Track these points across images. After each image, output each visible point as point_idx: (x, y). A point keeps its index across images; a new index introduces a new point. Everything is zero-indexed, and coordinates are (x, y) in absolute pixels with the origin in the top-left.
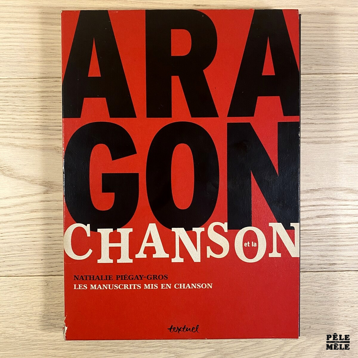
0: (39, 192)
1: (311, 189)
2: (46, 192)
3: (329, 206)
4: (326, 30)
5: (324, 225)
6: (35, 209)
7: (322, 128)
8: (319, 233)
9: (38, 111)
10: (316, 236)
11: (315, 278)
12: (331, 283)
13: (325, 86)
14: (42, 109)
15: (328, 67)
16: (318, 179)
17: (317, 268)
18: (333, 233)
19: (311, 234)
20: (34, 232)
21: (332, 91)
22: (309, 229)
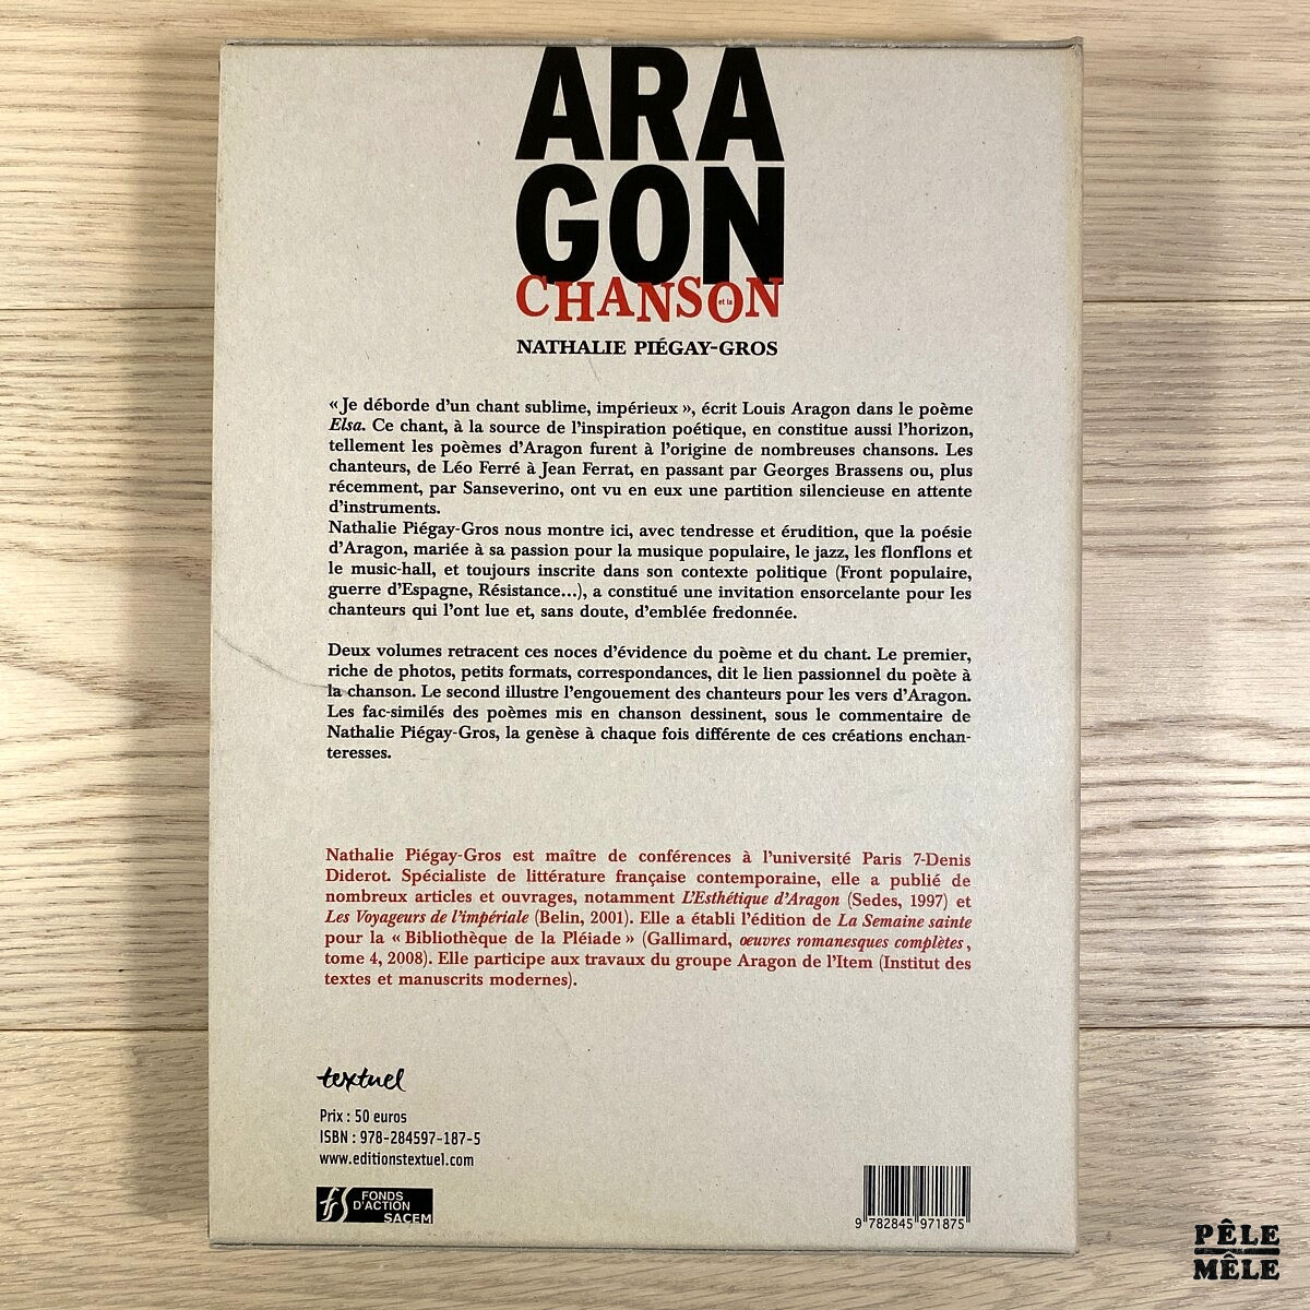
0: (115, 722)
1: (1111, 720)
2: (139, 723)
3: (1179, 783)
4: (1170, 143)
5: (1161, 853)
6: (100, 783)
7: (1152, 496)
8: (1143, 885)
9: (117, 428)
10: (1131, 894)
11: (1127, 1052)
12: (1186, 1071)
13: (1164, 346)
14: (133, 418)
15: (1175, 275)
16: (1139, 685)
17: (1137, 1016)
18: (1193, 884)
19: (1111, 887)
20: (93, 866)
21: (1191, 364)
22: (1104, 869)
